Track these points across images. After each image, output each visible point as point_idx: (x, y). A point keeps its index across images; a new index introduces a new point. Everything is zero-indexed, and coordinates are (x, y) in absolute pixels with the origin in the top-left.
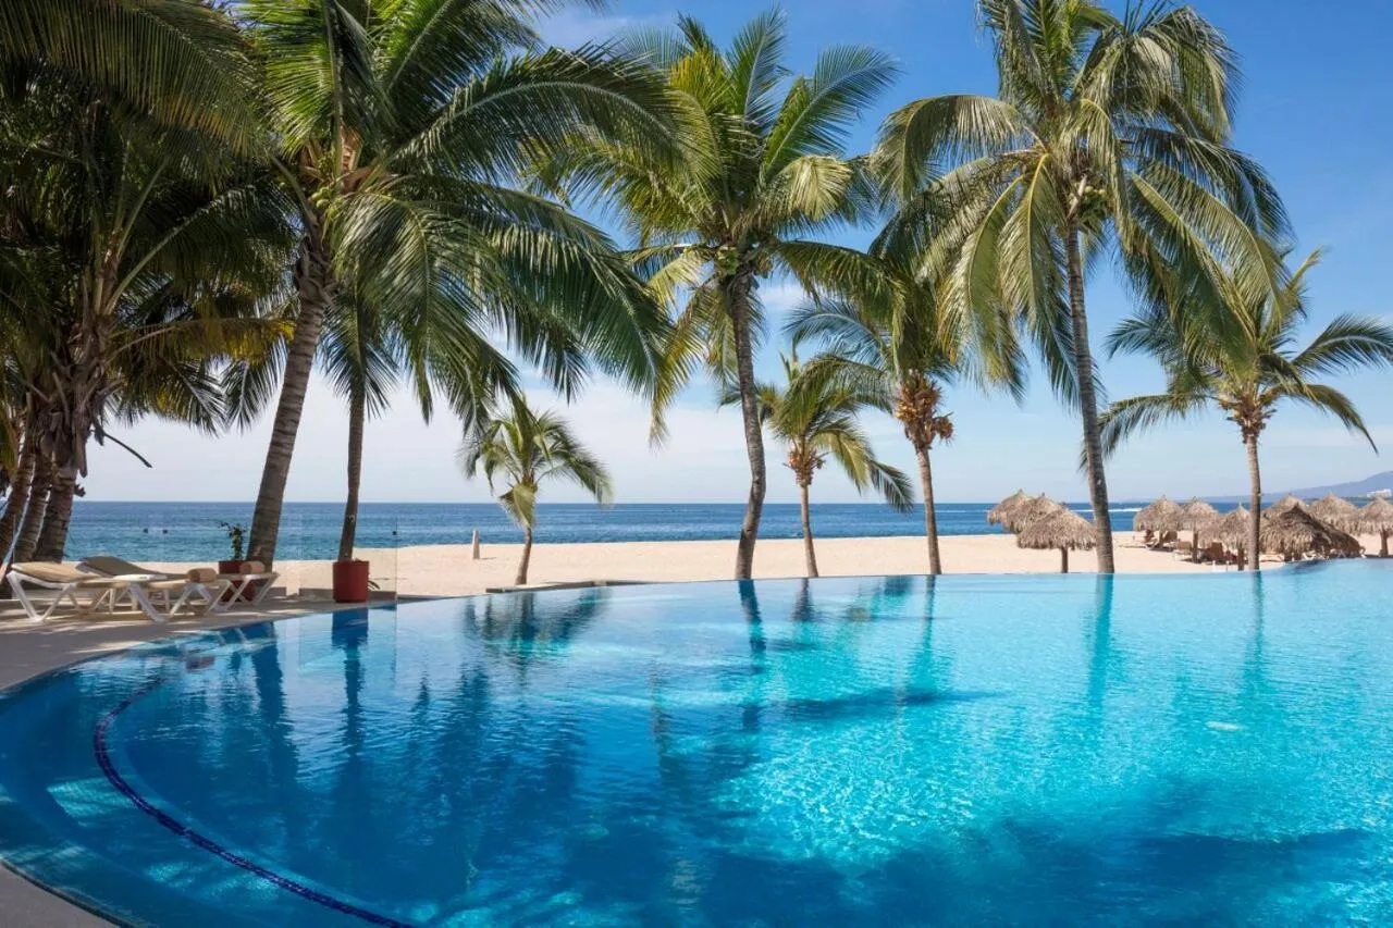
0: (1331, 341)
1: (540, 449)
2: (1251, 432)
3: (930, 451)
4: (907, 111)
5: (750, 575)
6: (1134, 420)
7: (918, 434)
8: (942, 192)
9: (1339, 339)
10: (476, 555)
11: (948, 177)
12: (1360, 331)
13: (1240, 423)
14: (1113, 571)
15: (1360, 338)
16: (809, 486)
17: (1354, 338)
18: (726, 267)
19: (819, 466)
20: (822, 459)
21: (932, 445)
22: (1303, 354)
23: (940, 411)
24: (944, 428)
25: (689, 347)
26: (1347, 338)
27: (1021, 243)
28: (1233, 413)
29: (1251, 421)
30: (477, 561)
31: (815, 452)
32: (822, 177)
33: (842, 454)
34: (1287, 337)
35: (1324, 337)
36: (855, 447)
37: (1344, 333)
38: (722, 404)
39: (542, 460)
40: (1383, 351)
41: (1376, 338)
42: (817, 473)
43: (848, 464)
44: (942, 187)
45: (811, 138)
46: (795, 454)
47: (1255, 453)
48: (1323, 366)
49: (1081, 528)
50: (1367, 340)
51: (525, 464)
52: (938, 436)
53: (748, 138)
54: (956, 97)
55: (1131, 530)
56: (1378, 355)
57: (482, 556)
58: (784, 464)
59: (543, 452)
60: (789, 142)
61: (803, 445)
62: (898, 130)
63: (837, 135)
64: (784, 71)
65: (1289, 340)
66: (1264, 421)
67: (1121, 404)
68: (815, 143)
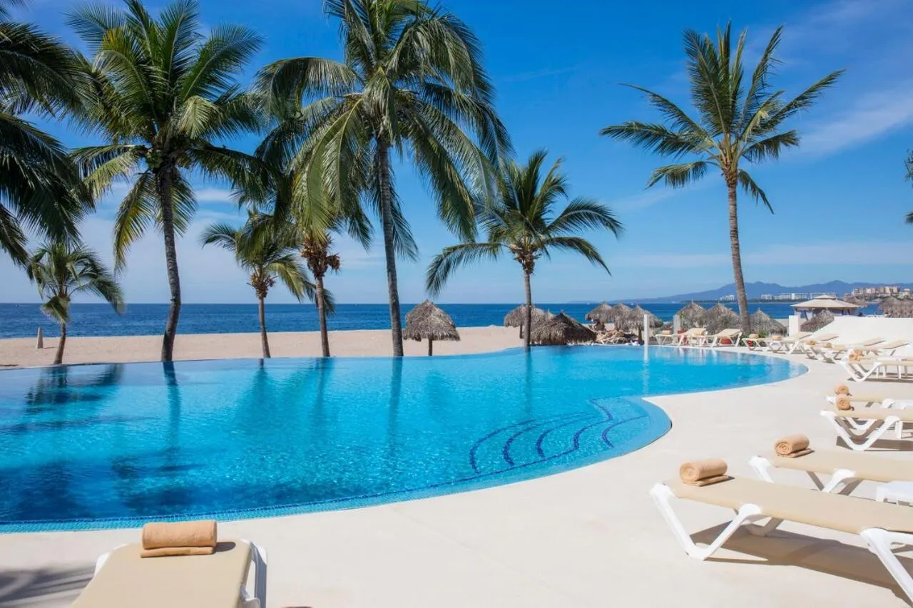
0: (572, 213)
1: (70, 273)
2: (529, 267)
3: (323, 278)
4: (274, 66)
5: (171, 358)
6: (460, 258)
7: (315, 267)
8: (301, 119)
9: (576, 212)
10: (41, 345)
11: (305, 108)
12: (588, 207)
13: (520, 261)
14: (402, 355)
15: (588, 211)
16: (264, 299)
17: (585, 211)
18: (154, 162)
19: (271, 285)
20: (273, 280)
21: (325, 274)
22: (557, 219)
23: (330, 252)
24: (334, 262)
25: (141, 211)
26: (581, 211)
27: (334, 156)
28: (517, 255)
29: (527, 260)
30: (40, 349)
31: (270, 276)
32: (197, 112)
33: (286, 277)
34: (548, 209)
35: (567, 211)
36: (294, 272)
37: (579, 208)
38: (207, 242)
39: (73, 280)
40: (601, 219)
41: (597, 211)
42: (270, 290)
43: (290, 283)
44: (302, 115)
45: (213, 80)
46: (254, 276)
47: (529, 280)
48: (567, 226)
49: (439, 326)
50: (592, 212)
51: (61, 283)
52: (330, 267)
53: (162, 81)
54: (308, 58)
55: (502, 325)
56: (598, 221)
57: (44, 346)
58: (248, 284)
59: (73, 274)
60: (197, 83)
61: (261, 271)
62: (268, 76)
63: (227, 80)
64: (198, 35)
65: (550, 211)
66: (535, 261)
67: (448, 249)
68: (214, 84)
